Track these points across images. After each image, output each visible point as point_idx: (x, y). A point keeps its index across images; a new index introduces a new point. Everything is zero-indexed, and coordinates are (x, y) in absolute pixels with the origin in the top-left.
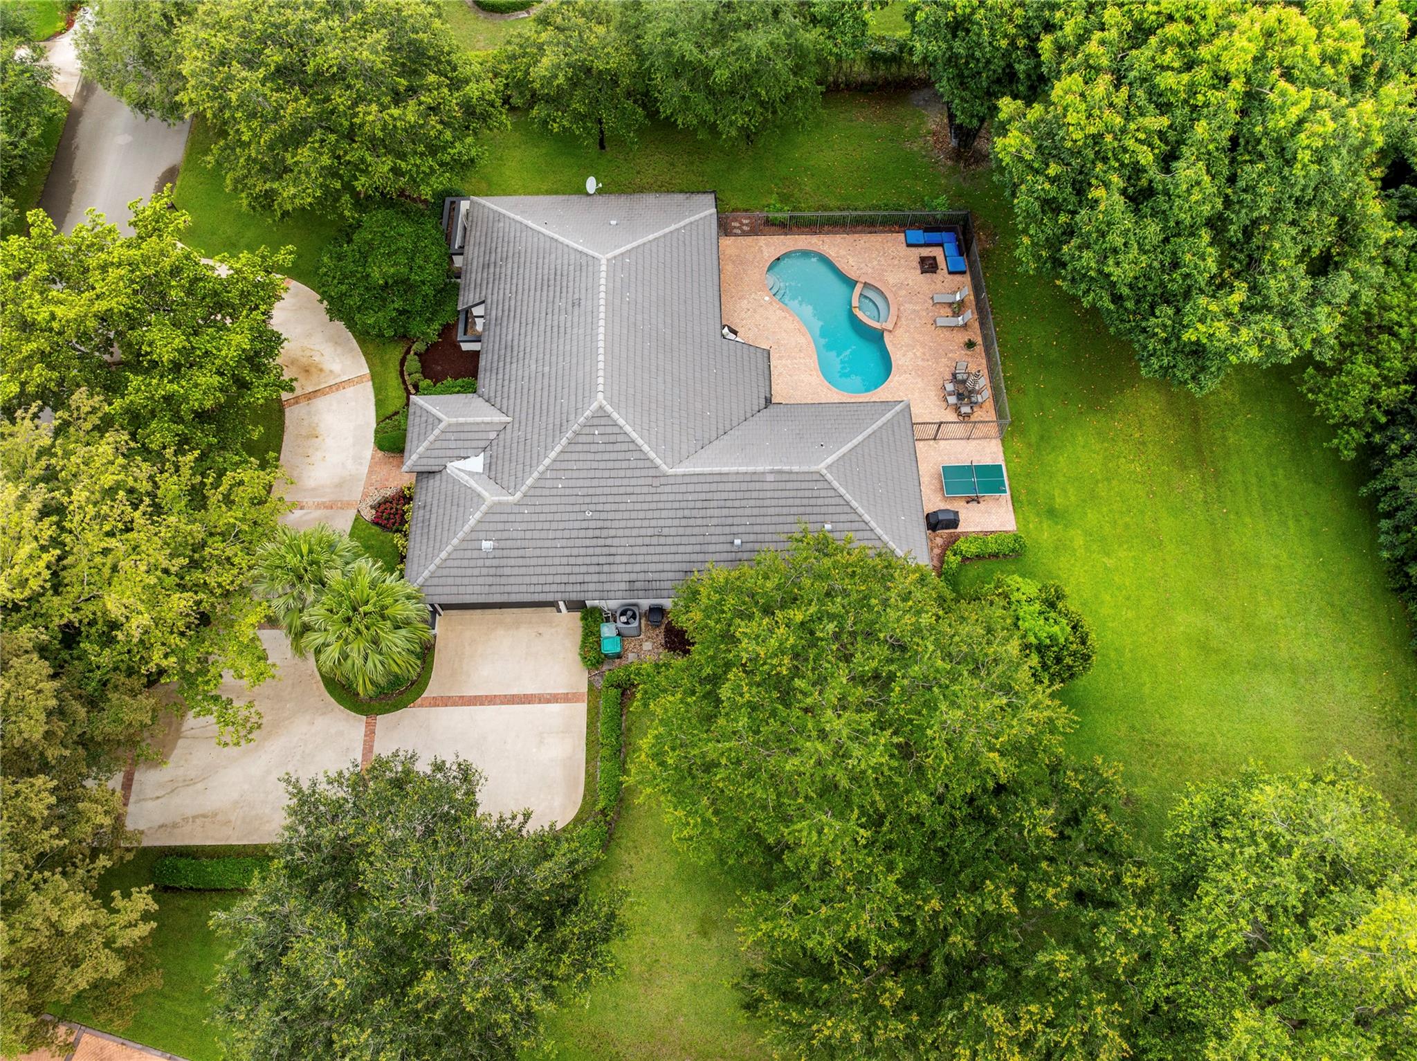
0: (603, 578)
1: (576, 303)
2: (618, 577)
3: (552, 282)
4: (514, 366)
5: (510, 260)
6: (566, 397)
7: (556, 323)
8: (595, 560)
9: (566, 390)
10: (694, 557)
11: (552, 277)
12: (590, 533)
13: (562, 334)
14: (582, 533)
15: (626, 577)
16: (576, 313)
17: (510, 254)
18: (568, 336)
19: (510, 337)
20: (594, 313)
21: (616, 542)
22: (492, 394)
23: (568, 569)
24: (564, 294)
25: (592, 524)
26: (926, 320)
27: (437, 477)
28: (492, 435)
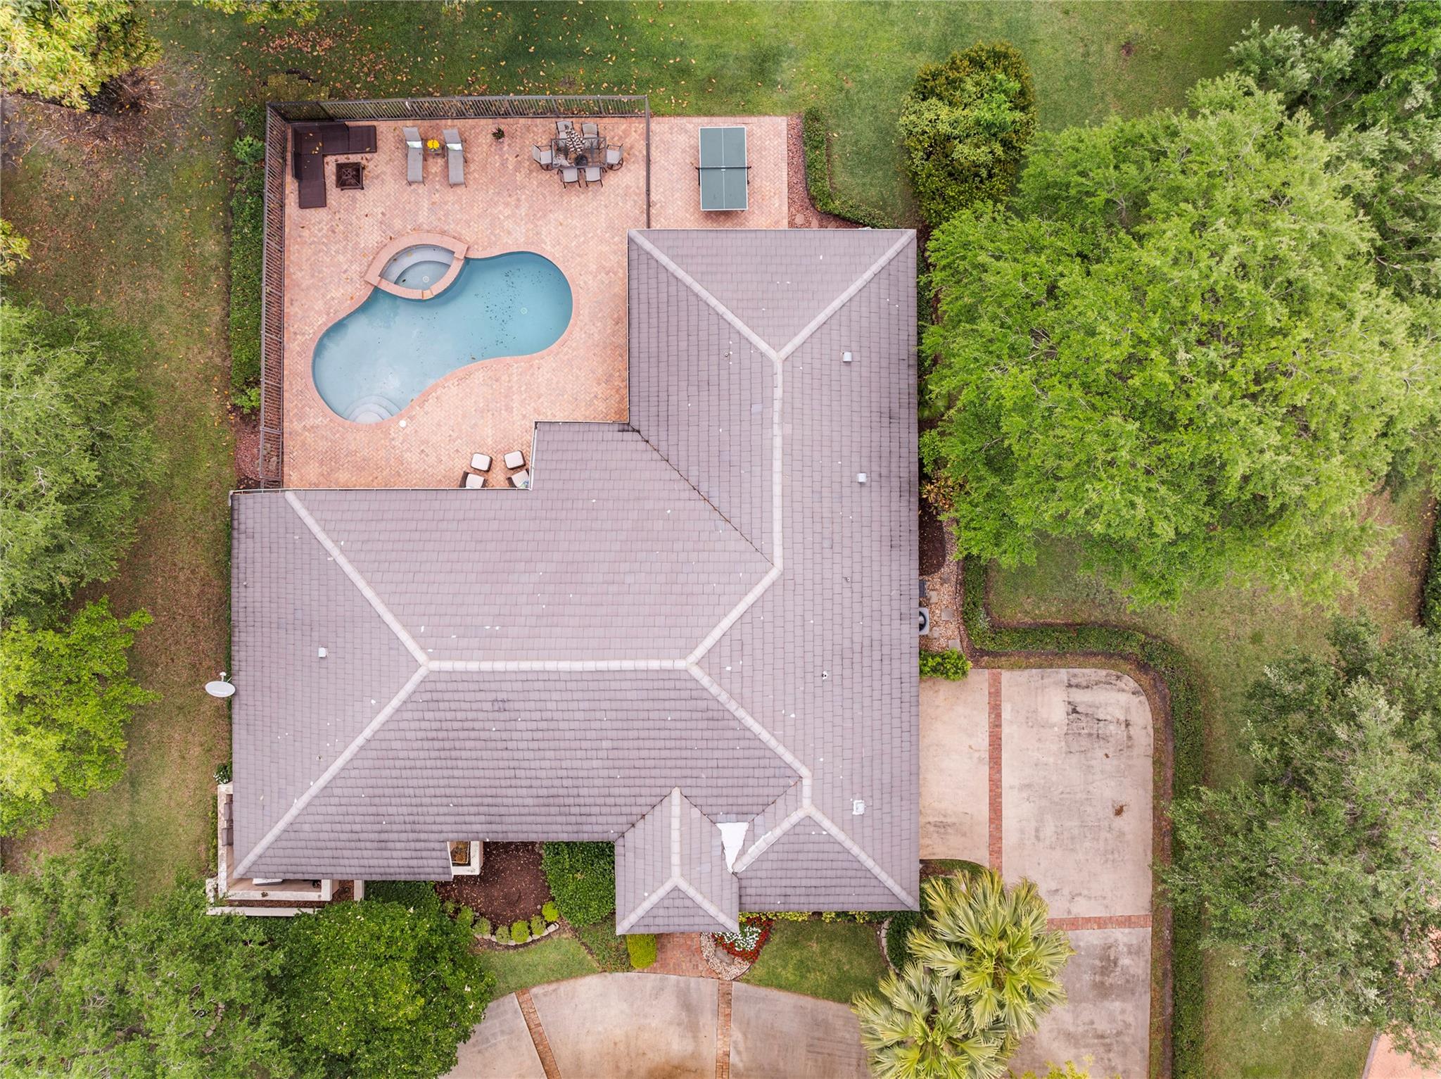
1: (501, 705)
2: (895, 634)
3: (447, 745)
4: (583, 791)
5: (382, 810)
6: (663, 715)
7: (528, 735)
9: (653, 715)
11: (437, 744)
13: (553, 725)
16: (517, 705)
17: (373, 810)
18: (557, 715)
19: (530, 801)
20: (526, 678)
22: (623, 819)
23: (887, 700)
24: (477, 725)
25: (837, 671)
26: (451, 196)
27: (744, 883)
28: (696, 813)
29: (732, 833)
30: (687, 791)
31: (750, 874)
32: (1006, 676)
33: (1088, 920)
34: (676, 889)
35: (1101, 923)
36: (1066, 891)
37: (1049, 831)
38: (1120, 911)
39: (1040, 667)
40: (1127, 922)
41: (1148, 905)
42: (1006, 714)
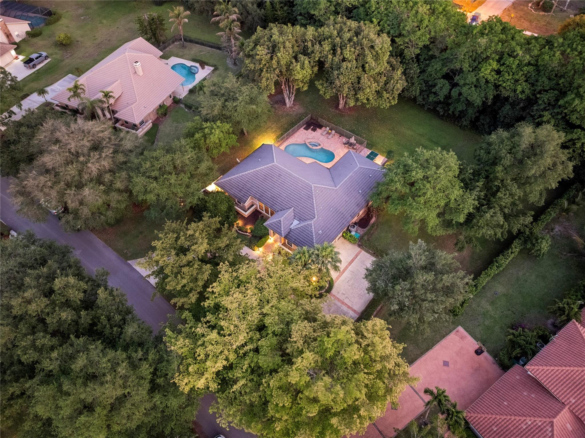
0: (345, 219)
1: (280, 175)
2: (348, 217)
4: (279, 199)
6: (302, 192)
8: (341, 217)
10: (356, 201)
11: (265, 177)
12: (335, 212)
14: (334, 214)
15: (349, 215)
16: (282, 177)
21: (341, 210)
22: (281, 208)
23: (338, 223)
24: (273, 177)
25: (334, 210)
26: (327, 140)
27: (291, 232)
28: (293, 214)
29: (296, 222)
30: (295, 209)
31: (293, 231)
32: (363, 252)
33: (346, 304)
34: (280, 221)
35: (349, 307)
36: (346, 296)
37: (351, 283)
38: (355, 308)
39: (371, 255)
40: (355, 311)
41: (361, 311)
42: (359, 257)
